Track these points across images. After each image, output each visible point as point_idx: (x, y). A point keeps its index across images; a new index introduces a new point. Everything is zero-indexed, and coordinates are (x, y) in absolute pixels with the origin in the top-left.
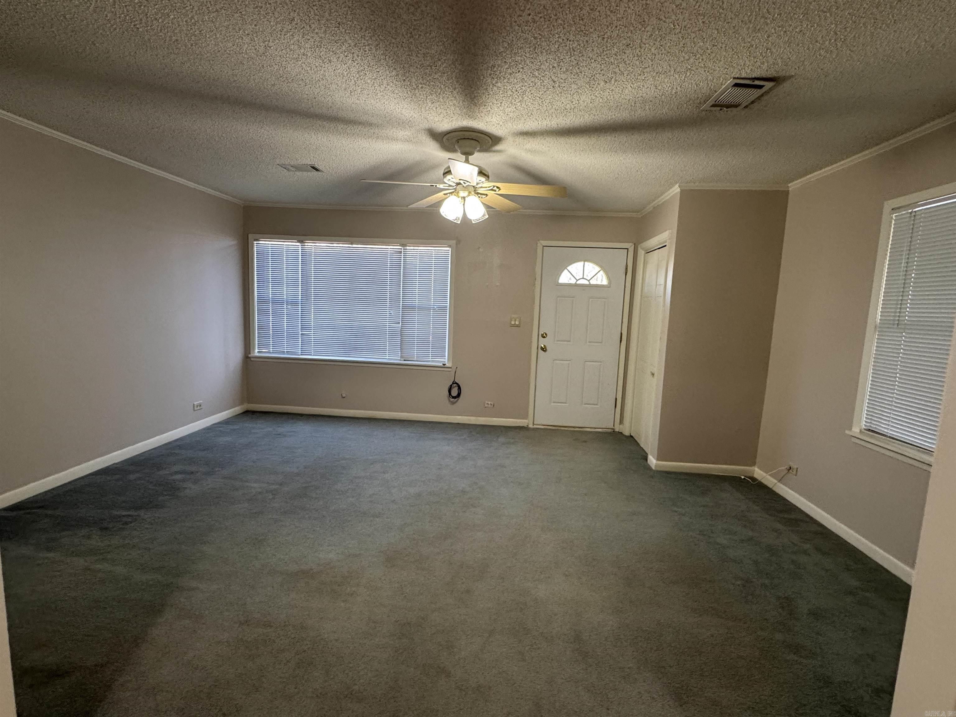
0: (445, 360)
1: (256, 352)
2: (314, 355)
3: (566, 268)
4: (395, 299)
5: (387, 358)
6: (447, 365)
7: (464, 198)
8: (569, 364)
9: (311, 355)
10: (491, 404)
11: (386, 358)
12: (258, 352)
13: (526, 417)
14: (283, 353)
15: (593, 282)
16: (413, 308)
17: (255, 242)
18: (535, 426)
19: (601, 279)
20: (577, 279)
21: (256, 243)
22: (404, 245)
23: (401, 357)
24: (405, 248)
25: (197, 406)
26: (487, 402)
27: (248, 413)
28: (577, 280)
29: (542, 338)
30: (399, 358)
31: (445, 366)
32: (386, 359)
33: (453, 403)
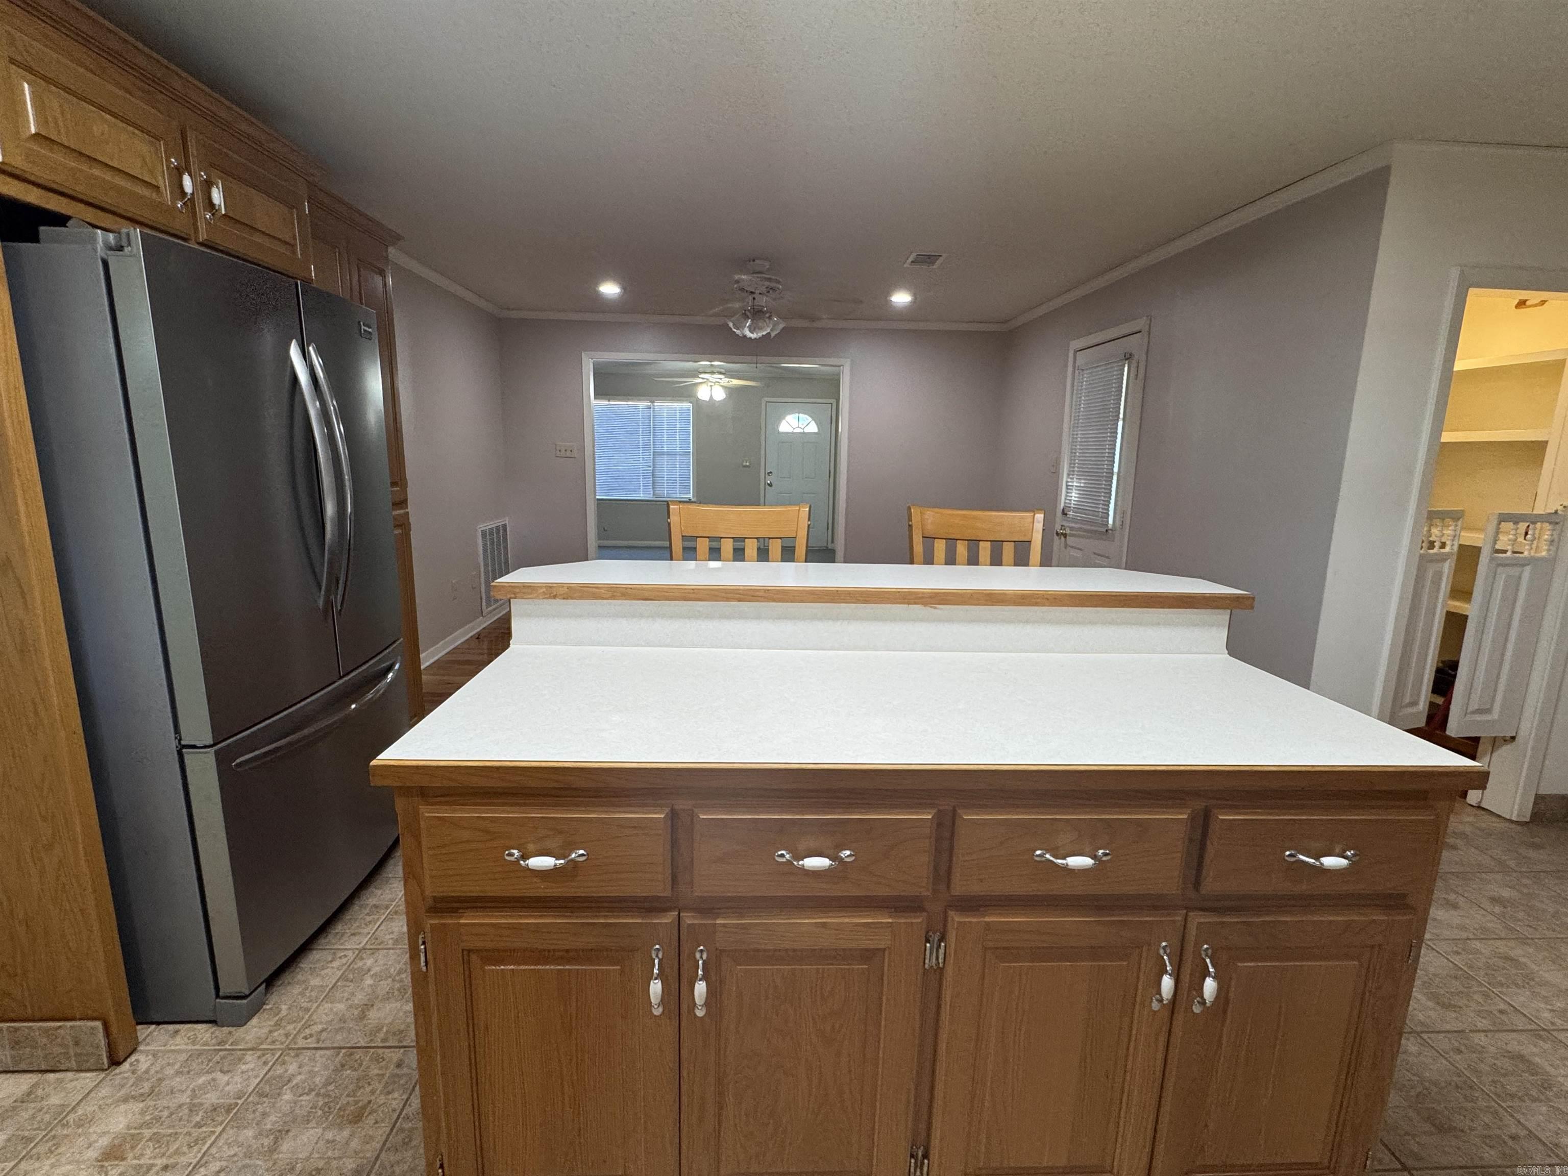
0: (691, 496)
3: (784, 419)
4: (646, 447)
6: (693, 500)
7: (711, 386)
8: (790, 496)
11: (641, 496)
15: (806, 430)
16: (662, 453)
19: (813, 428)
22: (653, 402)
23: (654, 495)
24: (654, 404)
28: (793, 429)
29: (768, 476)
30: (651, 496)
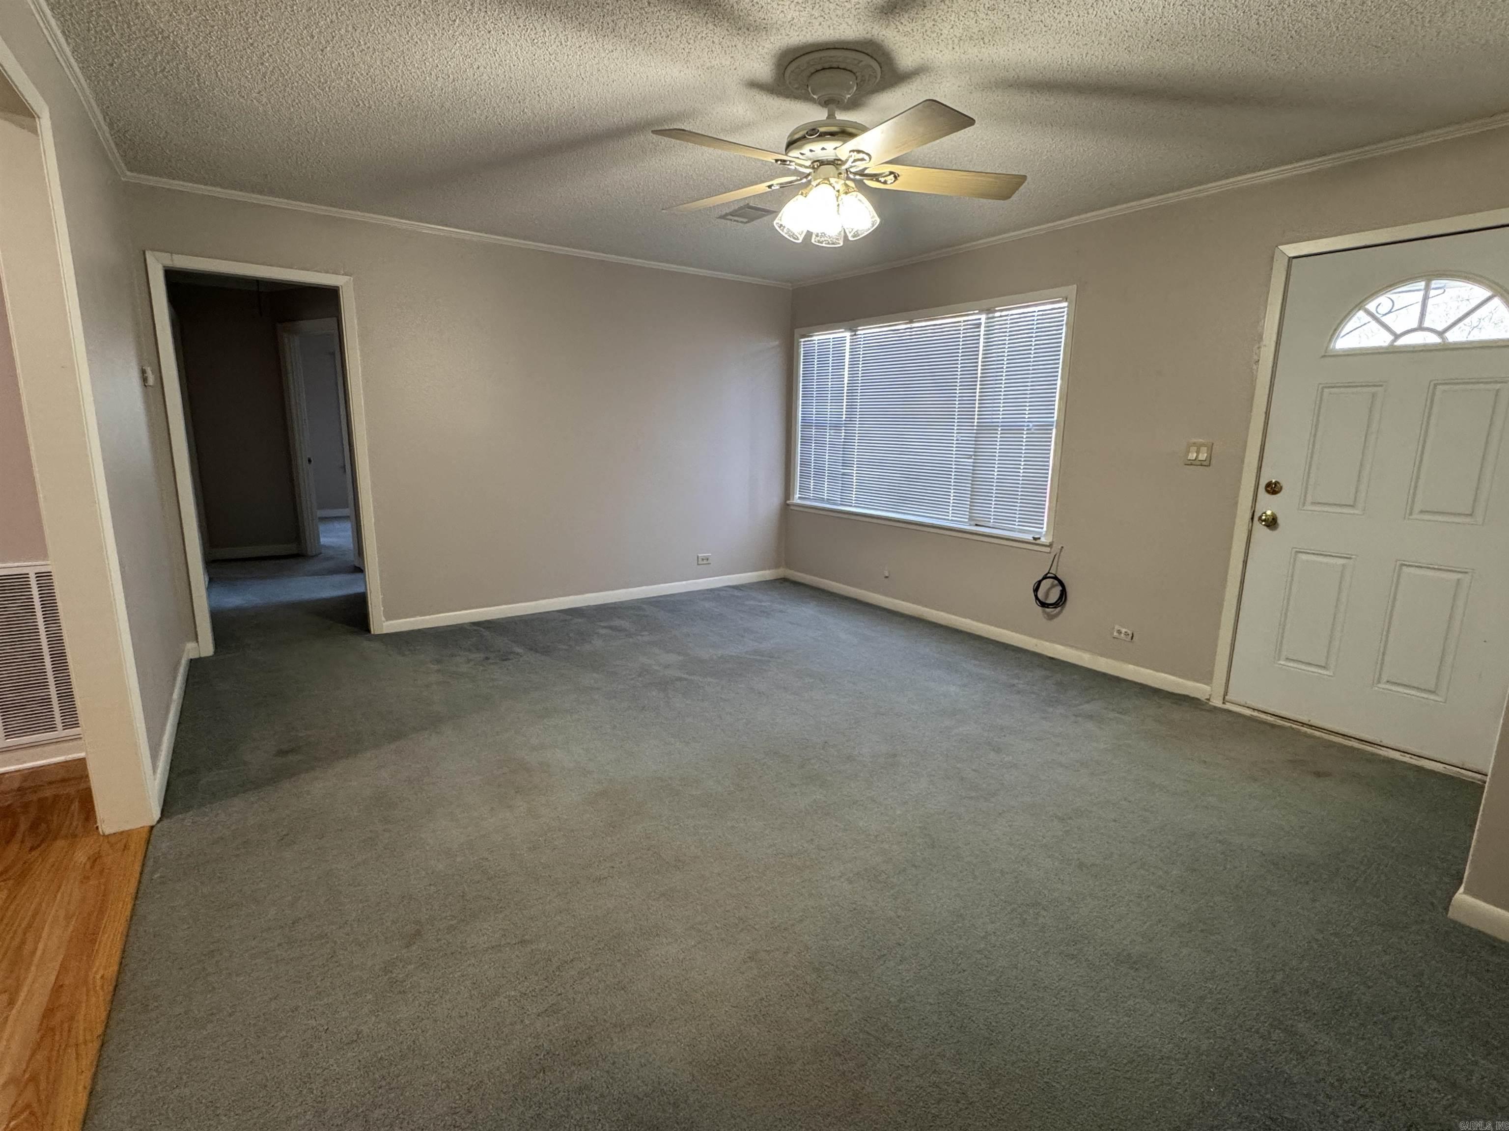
1: (796, 498)
2: (855, 506)
3: (1360, 305)
4: (967, 413)
5: (950, 518)
6: (1043, 540)
8: (1344, 566)
9: (851, 506)
10: (1126, 634)
12: (800, 498)
13: (1207, 677)
14: (822, 500)
15: (1458, 336)
16: (993, 428)
17: (803, 340)
18: (1228, 706)
19: (1490, 324)
20: (1398, 332)
21: (804, 342)
22: (986, 311)
23: (971, 519)
24: (991, 315)
25: (703, 560)
26: (1117, 627)
27: (784, 581)
28: (1397, 337)
29: (1268, 496)
30: (967, 520)
31: (1038, 542)
32: (948, 520)
33: (1051, 617)
